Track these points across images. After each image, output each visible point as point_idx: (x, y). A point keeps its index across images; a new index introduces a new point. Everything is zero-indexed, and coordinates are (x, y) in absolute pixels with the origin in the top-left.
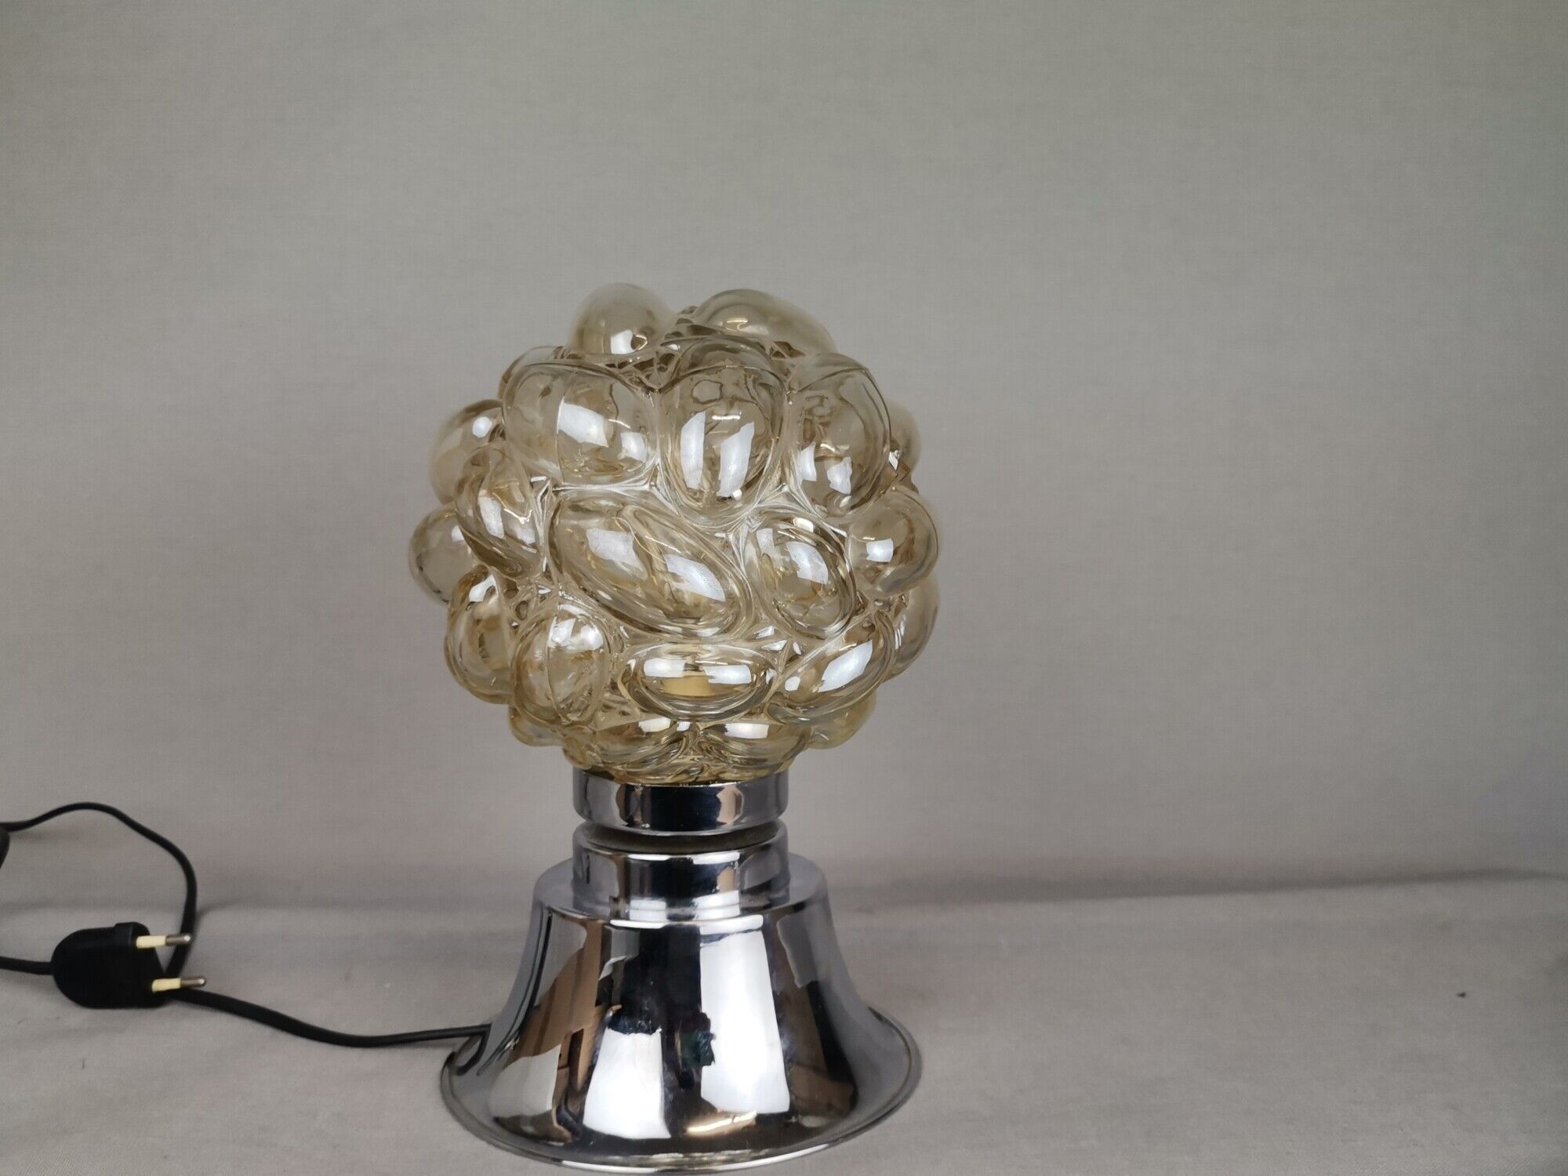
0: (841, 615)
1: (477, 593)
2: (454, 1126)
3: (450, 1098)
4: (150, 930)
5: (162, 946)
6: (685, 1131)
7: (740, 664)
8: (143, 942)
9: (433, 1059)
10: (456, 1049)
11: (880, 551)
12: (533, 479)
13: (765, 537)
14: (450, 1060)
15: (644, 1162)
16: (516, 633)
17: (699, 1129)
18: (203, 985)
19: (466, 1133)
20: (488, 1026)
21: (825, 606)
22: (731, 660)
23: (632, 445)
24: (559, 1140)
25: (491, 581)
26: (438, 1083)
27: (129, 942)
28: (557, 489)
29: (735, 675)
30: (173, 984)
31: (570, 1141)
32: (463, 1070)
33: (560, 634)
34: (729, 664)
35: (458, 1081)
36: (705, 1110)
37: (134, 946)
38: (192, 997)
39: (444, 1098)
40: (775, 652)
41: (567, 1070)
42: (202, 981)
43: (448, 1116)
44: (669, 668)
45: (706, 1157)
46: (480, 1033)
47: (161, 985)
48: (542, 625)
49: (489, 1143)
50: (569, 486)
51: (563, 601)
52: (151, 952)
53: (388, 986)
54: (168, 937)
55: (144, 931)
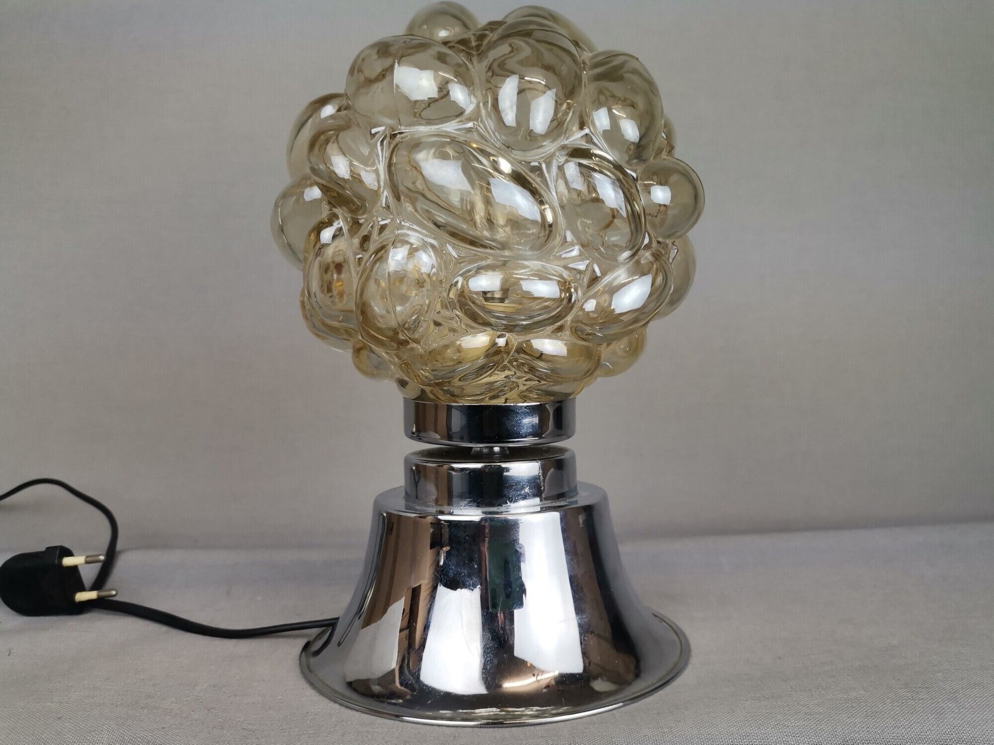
0: (631, 246)
1: (327, 235)
2: (310, 692)
3: (307, 673)
4: (74, 553)
5: (82, 564)
6: (501, 686)
7: (551, 279)
8: (67, 561)
9: (292, 647)
10: (311, 639)
11: (661, 195)
12: (374, 131)
13: (572, 169)
14: (306, 647)
15: (468, 717)
16: (359, 264)
17: (512, 685)
18: (115, 596)
19: (322, 698)
20: (337, 619)
21: (619, 235)
22: (542, 276)
23: (459, 94)
24: (399, 697)
25: (339, 223)
26: (298, 662)
27: (56, 561)
28: (395, 132)
29: (545, 289)
30: (92, 595)
31: (408, 697)
32: (317, 653)
33: (397, 258)
34: (541, 279)
35: (313, 660)
36: (518, 666)
37: (60, 564)
38: (106, 605)
39: (302, 672)
40: (580, 272)
41: (406, 632)
42: (114, 593)
43: (306, 686)
44: (489, 283)
45: (519, 711)
46: (330, 624)
47: (81, 596)
48: (382, 251)
49: (341, 705)
50: (405, 129)
51: (401, 227)
52: (74, 569)
53: (259, 598)
54: (87, 557)
55: (69, 553)
